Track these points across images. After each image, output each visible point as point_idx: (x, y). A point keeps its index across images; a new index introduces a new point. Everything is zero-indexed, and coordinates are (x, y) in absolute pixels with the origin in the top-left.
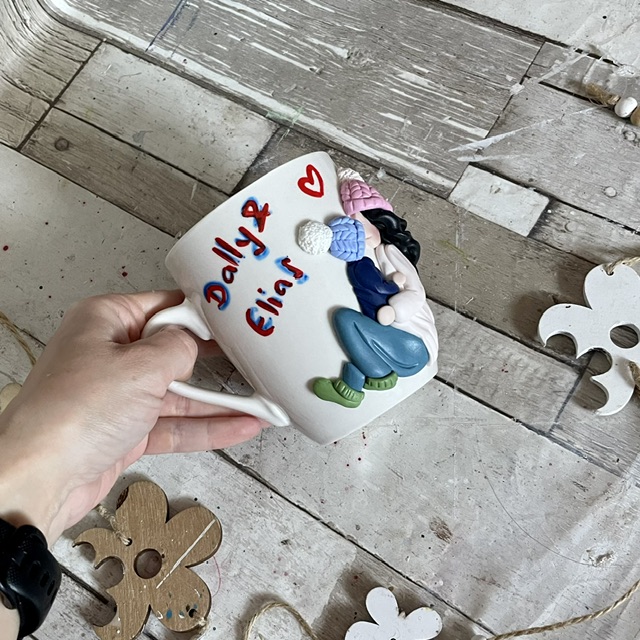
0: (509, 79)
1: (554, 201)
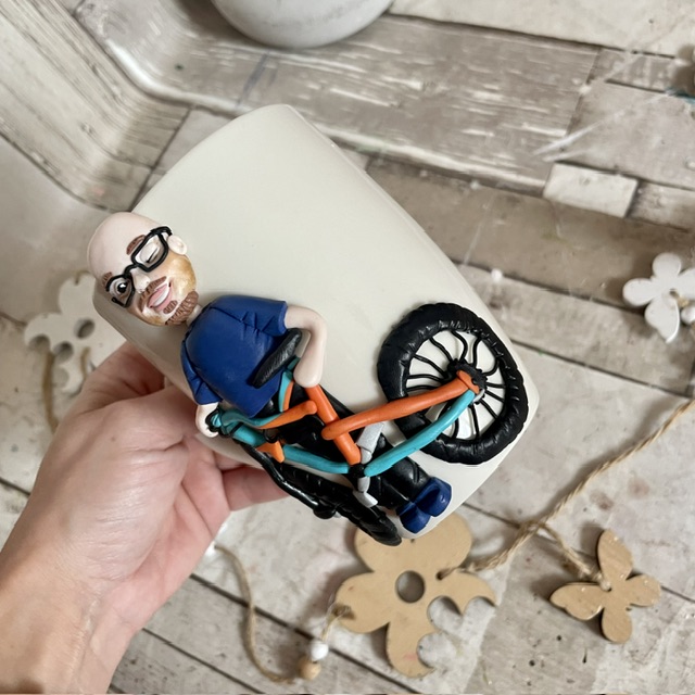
0: (576, 81)
1: (642, 182)
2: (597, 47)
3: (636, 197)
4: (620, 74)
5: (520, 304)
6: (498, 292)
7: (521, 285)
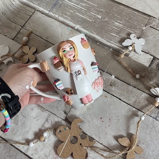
0: (142, 25)
2: (150, 16)
3: (152, 61)
4: (154, 25)
5: (118, 86)
6: (113, 82)
7: (119, 81)
